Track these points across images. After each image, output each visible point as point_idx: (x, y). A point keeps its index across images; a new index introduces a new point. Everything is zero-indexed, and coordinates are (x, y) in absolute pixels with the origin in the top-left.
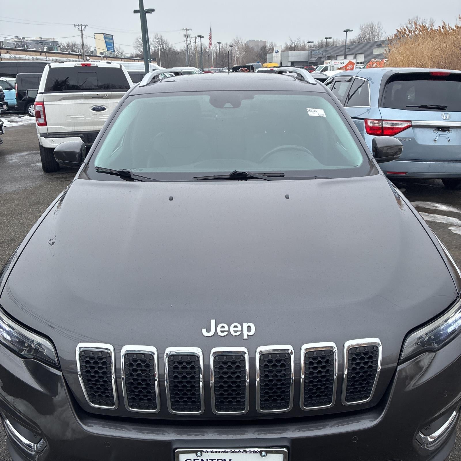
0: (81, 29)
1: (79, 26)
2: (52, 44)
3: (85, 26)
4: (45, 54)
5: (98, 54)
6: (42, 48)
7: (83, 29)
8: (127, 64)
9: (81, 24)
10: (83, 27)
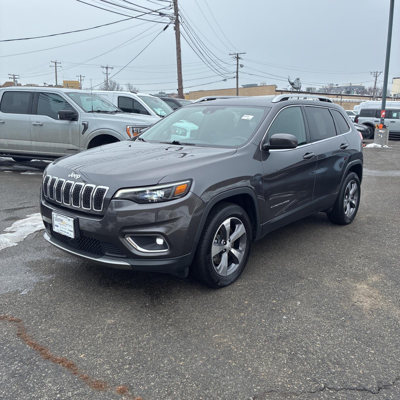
0: (376, 76)
1: (375, 73)
2: (359, 89)
3: (380, 73)
4: (341, 96)
5: (392, 96)
6: (340, 92)
7: (378, 75)
8: (390, 103)
9: (377, 72)
10: (378, 74)
